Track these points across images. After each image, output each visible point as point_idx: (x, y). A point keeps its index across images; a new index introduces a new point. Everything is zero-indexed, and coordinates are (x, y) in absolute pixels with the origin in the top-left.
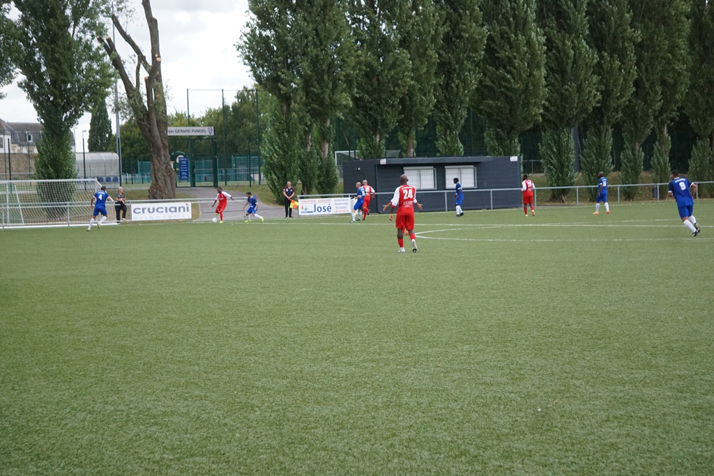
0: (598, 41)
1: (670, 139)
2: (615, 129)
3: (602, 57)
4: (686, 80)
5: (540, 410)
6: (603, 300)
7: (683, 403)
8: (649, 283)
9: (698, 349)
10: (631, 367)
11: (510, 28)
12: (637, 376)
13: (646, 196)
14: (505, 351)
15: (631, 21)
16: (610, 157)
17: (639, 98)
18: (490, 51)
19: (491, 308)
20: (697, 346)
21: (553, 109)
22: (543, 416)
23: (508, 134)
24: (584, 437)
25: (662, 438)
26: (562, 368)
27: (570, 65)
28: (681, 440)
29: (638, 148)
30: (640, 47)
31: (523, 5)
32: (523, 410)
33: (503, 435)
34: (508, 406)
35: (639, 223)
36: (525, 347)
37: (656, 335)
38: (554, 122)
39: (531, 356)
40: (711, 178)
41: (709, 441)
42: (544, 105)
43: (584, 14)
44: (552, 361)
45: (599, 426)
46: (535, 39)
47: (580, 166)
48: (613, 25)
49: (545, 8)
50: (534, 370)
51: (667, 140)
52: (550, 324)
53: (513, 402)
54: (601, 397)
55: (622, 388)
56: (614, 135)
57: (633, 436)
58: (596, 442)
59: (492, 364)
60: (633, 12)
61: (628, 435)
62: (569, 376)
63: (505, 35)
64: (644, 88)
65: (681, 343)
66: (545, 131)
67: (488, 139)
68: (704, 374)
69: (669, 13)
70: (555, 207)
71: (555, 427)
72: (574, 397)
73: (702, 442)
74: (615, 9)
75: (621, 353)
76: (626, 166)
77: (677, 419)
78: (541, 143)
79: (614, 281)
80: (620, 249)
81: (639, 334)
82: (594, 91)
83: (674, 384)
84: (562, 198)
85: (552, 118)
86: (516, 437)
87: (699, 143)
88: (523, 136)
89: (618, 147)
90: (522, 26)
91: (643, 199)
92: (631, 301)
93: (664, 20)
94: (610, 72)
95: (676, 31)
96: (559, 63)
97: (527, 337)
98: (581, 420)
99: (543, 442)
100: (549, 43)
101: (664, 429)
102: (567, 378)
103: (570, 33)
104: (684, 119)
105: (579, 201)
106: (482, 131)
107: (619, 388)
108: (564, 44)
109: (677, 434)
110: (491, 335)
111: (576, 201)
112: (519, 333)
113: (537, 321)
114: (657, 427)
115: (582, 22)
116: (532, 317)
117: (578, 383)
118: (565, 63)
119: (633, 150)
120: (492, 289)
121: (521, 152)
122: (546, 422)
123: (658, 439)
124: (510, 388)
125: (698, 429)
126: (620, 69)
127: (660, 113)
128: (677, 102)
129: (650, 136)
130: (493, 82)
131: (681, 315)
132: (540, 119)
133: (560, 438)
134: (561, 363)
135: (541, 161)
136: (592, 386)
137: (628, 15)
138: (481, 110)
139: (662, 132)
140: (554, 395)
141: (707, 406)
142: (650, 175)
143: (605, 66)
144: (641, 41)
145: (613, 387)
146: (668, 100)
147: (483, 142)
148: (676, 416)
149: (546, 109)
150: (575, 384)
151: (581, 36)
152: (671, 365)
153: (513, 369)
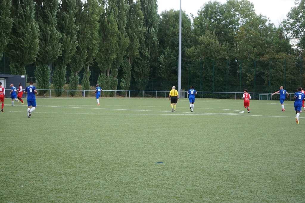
0: (61, 28)
1: (90, 71)
2: (68, 66)
3: (63, 36)
4: (97, 47)
5: (22, 186)
6: (56, 139)
7: (85, 183)
8: (77, 132)
9: (94, 160)
10: (65, 167)
11: (23, 20)
12: (67, 171)
13: (79, 95)
14: (10, 160)
15: (75, 21)
16: (65, 78)
17: (78, 54)
18: (14, 29)
19: (6, 141)
20: (93, 159)
21: (41, 56)
22: (24, 189)
23: (21, 65)
24: (41, 198)
25: (74, 198)
26: (35, 168)
27: (49, 38)
28: (82, 199)
29: (77, 75)
30: (79, 32)
31: (29, 11)
32: (15, 186)
33: (4, 198)
34: (8, 185)
35: (75, 106)
36: (19, 158)
37: (77, 154)
38: (41, 62)
39: (22, 162)
40: (106, 89)
41: (93, 199)
42: (37, 54)
43: (55, 17)
44: (31, 164)
45: (48, 193)
46: (34, 26)
47: (52, 81)
48: (68, 22)
49: (38, 13)
50: (22, 169)
51: (89, 72)
52: (32, 149)
53: (11, 183)
54: (50, 180)
55: (60, 176)
56: (67, 68)
57: (62, 197)
58: (46, 200)
59: (3, 166)
60: (76, 18)
61: (60, 197)
62: (38, 171)
63: (20, 23)
64: (80, 50)
65: (87, 158)
66: (37, 65)
67: (11, 67)
68: (95, 171)
69: (91, 20)
70: (40, 98)
71: (28, 194)
72: (38, 180)
73: (90, 199)
74: (68, 16)
75: (61, 162)
76: (72, 82)
77: (81, 190)
78: (36, 70)
79: (62, 130)
80: (66, 117)
81: (70, 153)
82: (59, 50)
83: (82, 175)
84: (44, 94)
85: (40, 60)
86: (10, 199)
87: (102, 74)
88: (27, 67)
89: (69, 74)
90: (29, 19)
91: (79, 97)
92: (68, 139)
93: (88, 22)
94: (66, 42)
95: (93, 27)
96: (44, 37)
97: (21, 154)
98: (40, 190)
99: (22, 201)
100: (40, 28)
101: (76, 194)
102: (36, 172)
103: (49, 25)
104: (96, 64)
105: (51, 96)
106: (9, 64)
107: (59, 176)
108: (46, 29)
109: (80, 196)
110: (5, 153)
111: (50, 96)
112: (18, 152)
113: (27, 147)
114: (72, 193)
115: (54, 20)
116: (25, 145)
117: (41, 174)
118: (47, 37)
119: (75, 75)
120: (8, 133)
121: (26, 73)
122: (25, 192)
123: (72, 199)
124: (10, 177)
125: (90, 194)
126: (70, 41)
127: (86, 61)
128: (93, 57)
129: (82, 70)
130: (15, 43)
131: (88, 146)
132: (35, 59)
133: (30, 199)
134: (35, 166)
135: (36, 78)
136: (47, 176)
137: (74, 19)
138: (9, 54)
139: (86, 69)
140: (30, 180)
141: (94, 184)
142: (81, 87)
143: (64, 40)
144: (79, 30)
145: (56, 176)
146: (89, 56)
147: (9, 69)
148: (81, 188)
149: (38, 56)
150: (40, 175)
151: (54, 26)
152: (82, 167)
153: (13, 168)
